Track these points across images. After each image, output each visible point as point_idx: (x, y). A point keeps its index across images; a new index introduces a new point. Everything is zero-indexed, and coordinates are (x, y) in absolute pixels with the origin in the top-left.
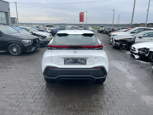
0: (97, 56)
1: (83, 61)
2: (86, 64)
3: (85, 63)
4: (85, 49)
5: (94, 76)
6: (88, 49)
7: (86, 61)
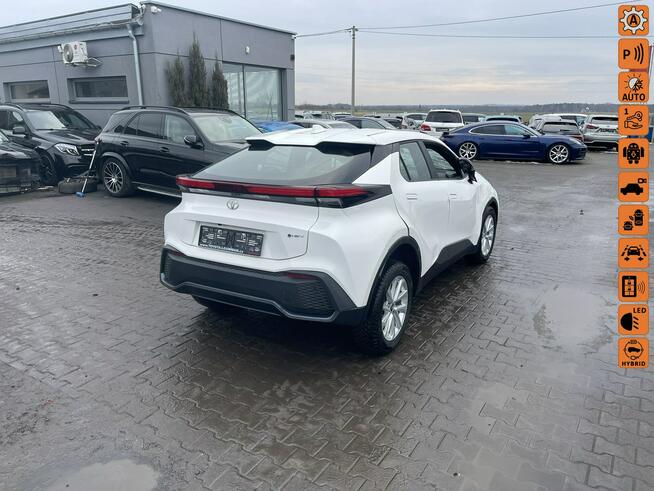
0: (298, 230)
1: (252, 243)
2: (258, 254)
3: (257, 250)
4: (261, 196)
5: (285, 308)
6: (268, 197)
7: (260, 244)
